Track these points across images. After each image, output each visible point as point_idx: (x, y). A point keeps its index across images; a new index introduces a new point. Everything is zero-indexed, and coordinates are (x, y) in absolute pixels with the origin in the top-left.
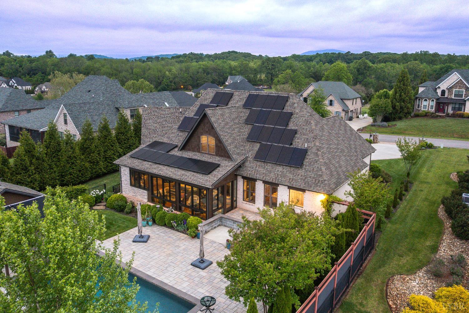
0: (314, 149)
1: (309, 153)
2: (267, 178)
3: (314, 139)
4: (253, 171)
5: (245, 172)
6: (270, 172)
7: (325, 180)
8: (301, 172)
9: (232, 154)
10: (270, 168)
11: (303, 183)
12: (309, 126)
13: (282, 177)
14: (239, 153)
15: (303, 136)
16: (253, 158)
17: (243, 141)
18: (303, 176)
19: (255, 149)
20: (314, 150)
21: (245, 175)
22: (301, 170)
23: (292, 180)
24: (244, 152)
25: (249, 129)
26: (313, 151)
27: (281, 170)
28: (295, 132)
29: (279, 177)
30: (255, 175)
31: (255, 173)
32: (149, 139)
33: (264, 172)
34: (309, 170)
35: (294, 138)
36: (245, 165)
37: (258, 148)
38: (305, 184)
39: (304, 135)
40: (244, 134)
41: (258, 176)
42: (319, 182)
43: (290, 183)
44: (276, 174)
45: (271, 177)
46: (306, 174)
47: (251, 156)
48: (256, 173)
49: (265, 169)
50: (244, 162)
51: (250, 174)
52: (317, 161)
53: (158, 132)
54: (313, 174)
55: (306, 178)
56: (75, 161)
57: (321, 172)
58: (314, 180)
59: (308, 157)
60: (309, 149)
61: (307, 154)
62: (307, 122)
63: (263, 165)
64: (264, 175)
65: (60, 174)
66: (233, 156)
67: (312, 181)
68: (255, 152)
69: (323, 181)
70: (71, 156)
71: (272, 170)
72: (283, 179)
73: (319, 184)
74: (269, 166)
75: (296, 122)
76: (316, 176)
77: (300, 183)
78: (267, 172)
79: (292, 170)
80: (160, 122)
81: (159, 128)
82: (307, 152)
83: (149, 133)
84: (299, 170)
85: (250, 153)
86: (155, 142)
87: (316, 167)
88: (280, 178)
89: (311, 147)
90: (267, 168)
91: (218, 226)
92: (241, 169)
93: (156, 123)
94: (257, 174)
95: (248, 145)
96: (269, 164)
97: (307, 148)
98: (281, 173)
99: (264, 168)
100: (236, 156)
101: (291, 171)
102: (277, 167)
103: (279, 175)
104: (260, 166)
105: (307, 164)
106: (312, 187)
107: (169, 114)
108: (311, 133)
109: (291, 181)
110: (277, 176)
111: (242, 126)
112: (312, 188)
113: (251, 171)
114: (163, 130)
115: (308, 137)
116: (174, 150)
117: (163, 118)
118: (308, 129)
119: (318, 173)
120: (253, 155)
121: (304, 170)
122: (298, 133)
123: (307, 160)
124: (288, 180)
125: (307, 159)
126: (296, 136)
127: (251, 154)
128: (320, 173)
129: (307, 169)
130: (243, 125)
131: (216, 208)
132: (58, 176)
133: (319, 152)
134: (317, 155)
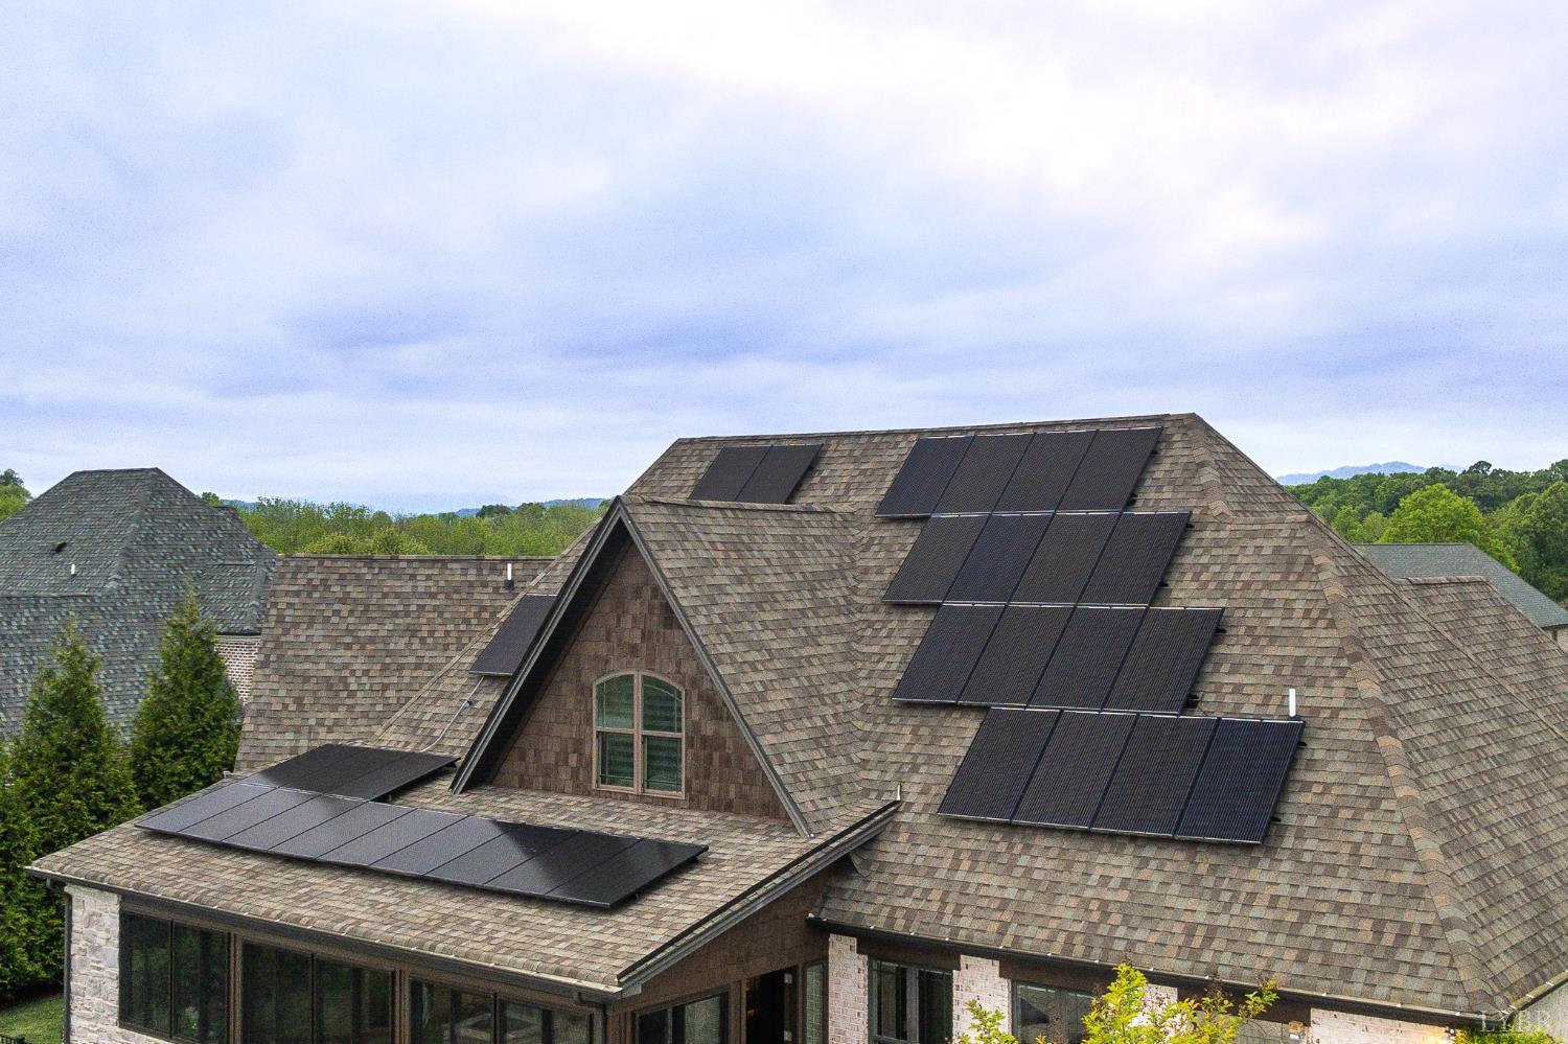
0: (1348, 725)
1: (1316, 750)
2: (1030, 931)
3: (1344, 663)
4: (935, 895)
5: (880, 900)
6: (1052, 891)
7: (1447, 925)
8: (1270, 877)
9: (788, 780)
10: (1051, 865)
11: (1291, 955)
12: (1304, 585)
13: (1134, 922)
14: (838, 780)
15: (1272, 651)
16: (933, 810)
17: (871, 708)
18: (1283, 904)
19: (948, 752)
20: (1351, 728)
21: (877, 923)
22: (1265, 863)
23: (1209, 939)
24: (874, 775)
25: (911, 639)
26: (1343, 735)
27: (1127, 873)
28: (1215, 627)
29: (1116, 919)
30: (946, 920)
31: (944, 903)
33: (1011, 893)
34: (1326, 859)
35: (1209, 668)
36: (881, 857)
37: (968, 742)
38: (1299, 961)
39: (1272, 640)
40: (881, 666)
41: (965, 922)
42: (1402, 937)
43: (1195, 955)
44: (1094, 906)
45: (1053, 924)
46: (1302, 892)
47: (923, 799)
48: (949, 909)
49: (1019, 872)
50: (874, 840)
51: (910, 915)
52: (1378, 800)
54: (1355, 886)
55: (1305, 916)
57: (1412, 866)
58: (1366, 925)
59: (1310, 777)
60: (1317, 722)
61: (1307, 755)
62: (1291, 562)
63: (1002, 847)
64: (1007, 917)
66: (799, 797)
67: (1349, 936)
68: (950, 770)
69: (1435, 932)
71: (1065, 877)
72: (1139, 935)
73: (1405, 955)
74: (1042, 857)
75: (1217, 568)
76: (1375, 900)
77: (1268, 952)
78: (1029, 895)
79: (1202, 869)
82: (1302, 744)
84: (1254, 863)
85: (916, 778)
86: (329, 749)
87: (1377, 839)
88: (1121, 932)
89: (1325, 714)
90: (1029, 870)
92: (855, 884)
94: (957, 914)
95: (907, 730)
96: (1041, 841)
97: (1297, 717)
98: (1123, 896)
99: (1010, 867)
100: (816, 795)
101: (1197, 878)
102: (1101, 859)
103: (1112, 908)
104: (983, 857)
105: (1311, 821)
106: (1359, 977)
108: (1322, 624)
109: (1197, 943)
110: (1095, 917)
111: (870, 624)
112: (1359, 987)
113: (916, 893)
115: (1300, 652)
116: (428, 788)
118: (1299, 606)
119: (1395, 878)
120: (934, 790)
121: (1286, 866)
122: (1230, 632)
123: (1308, 798)
124: (1180, 940)
125: (1307, 787)
126: (1221, 649)
127: (916, 789)
128: (1407, 878)
129: (1307, 857)
130: (875, 617)
133: (1385, 741)
134: (1372, 756)
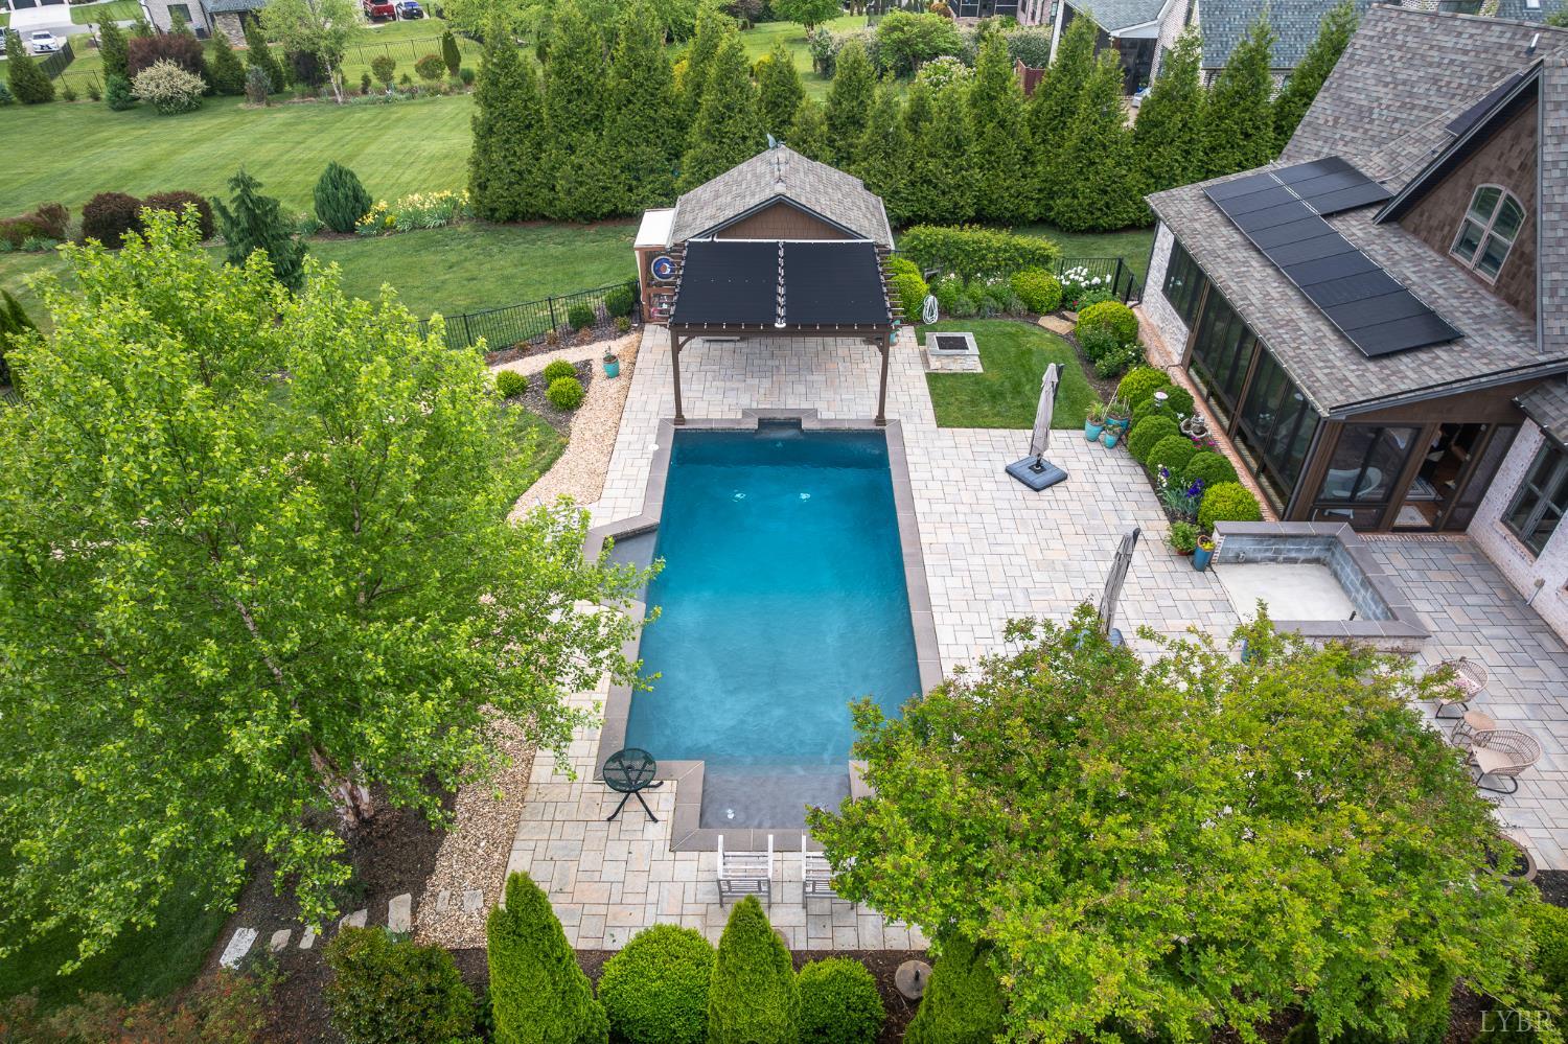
9: (1549, 309)
32: (1320, 143)
53: (1372, 121)
56: (1100, 157)
65: (1047, 185)
66: (1550, 323)
70: (1091, 139)
80: (1404, 83)
81: (1388, 107)
83: (1336, 120)
86: (1336, 158)
91: (1307, 561)
93: (1386, 85)
107: (1466, 52)
114: (1396, 120)
116: (1361, 214)
117: (1430, 65)
131: (1347, 494)
132: (1040, 191)
